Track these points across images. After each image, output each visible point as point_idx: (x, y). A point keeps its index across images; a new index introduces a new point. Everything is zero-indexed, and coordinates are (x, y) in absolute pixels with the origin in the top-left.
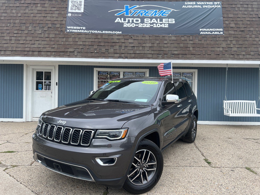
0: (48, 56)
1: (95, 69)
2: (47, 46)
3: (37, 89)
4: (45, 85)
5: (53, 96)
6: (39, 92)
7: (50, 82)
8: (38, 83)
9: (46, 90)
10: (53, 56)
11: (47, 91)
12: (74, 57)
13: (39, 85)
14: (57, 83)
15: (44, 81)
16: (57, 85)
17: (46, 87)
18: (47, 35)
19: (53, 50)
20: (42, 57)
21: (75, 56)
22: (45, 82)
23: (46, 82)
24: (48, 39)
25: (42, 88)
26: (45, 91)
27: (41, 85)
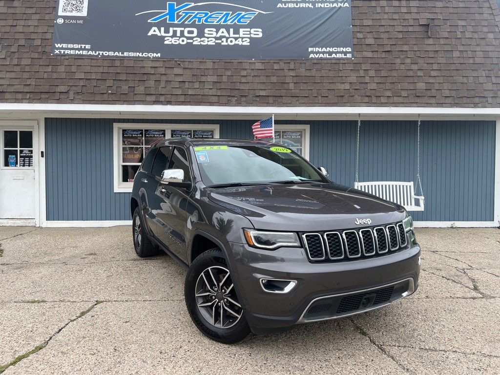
0: (17, 101)
1: (116, 126)
2: (16, 82)
3: (7, 164)
4: (21, 157)
5: (37, 177)
6: (11, 170)
7: (31, 152)
8: (7, 154)
9: (24, 166)
10: (28, 101)
11: (26, 167)
12: (69, 103)
13: (10, 156)
14: (42, 152)
15: (19, 149)
16: (42, 156)
17: (24, 161)
18: (15, 62)
19: (27, 89)
20: (7, 102)
21: (71, 101)
22: (21, 152)
23: (24, 152)
24: (17, 69)
25: (17, 163)
26: (22, 167)
27: (14, 156)
